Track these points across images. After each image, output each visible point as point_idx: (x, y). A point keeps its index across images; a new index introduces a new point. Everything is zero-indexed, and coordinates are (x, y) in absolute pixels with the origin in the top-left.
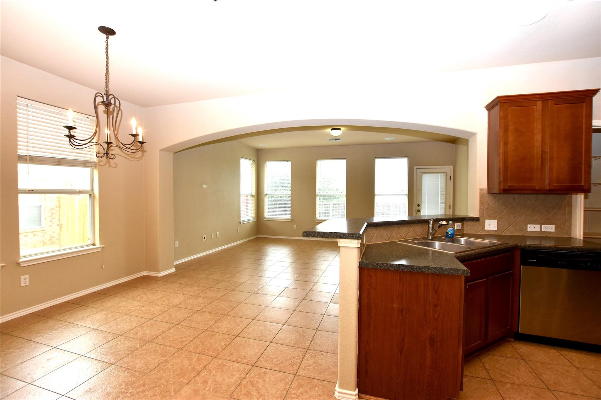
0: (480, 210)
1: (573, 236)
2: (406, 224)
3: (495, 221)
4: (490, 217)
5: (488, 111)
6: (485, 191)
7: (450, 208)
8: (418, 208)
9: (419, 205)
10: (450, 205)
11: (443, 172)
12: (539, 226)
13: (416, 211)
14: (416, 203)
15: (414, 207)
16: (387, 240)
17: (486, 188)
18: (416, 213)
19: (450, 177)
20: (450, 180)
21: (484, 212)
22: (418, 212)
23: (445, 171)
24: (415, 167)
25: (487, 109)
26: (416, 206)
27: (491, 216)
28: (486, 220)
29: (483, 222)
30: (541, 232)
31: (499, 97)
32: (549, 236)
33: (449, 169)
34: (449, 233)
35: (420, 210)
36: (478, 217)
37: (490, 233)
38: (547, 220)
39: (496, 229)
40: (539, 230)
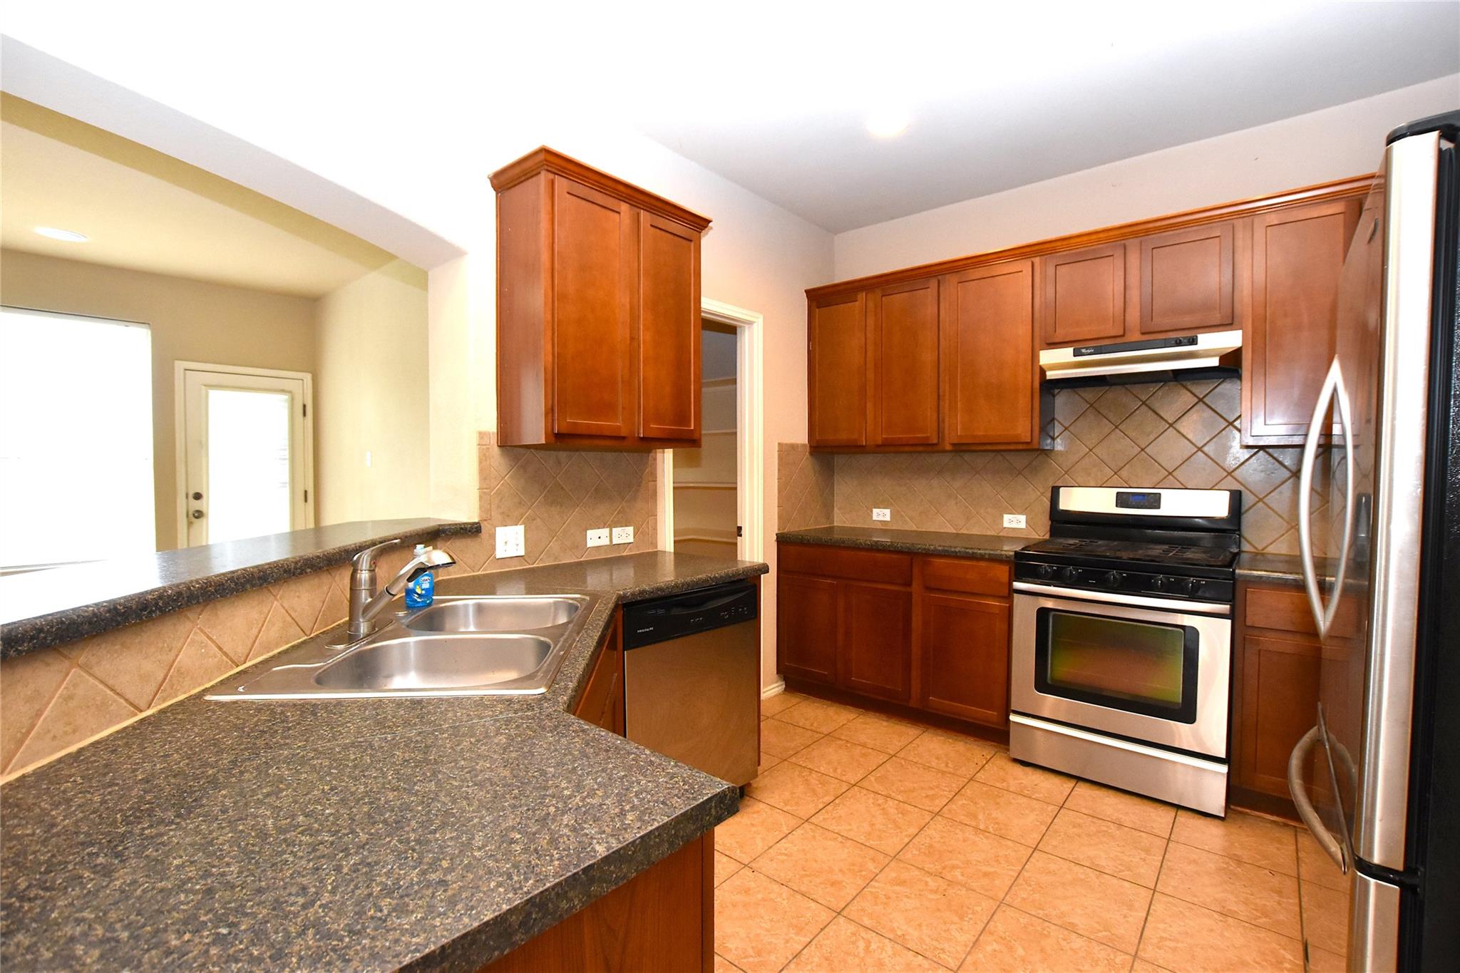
0: (481, 498)
1: (660, 548)
2: (253, 586)
3: (520, 529)
4: (508, 520)
5: (497, 194)
6: (494, 441)
7: (306, 501)
8: (196, 505)
9: (198, 496)
10: (306, 492)
11: (283, 391)
12: (605, 531)
13: (188, 516)
14: (187, 487)
15: (179, 501)
16: (142, 705)
17: (495, 430)
18: (190, 524)
19: (304, 406)
20: (304, 414)
21: (490, 504)
22: (197, 518)
23: (287, 388)
24: (180, 365)
25: (494, 187)
26: (187, 497)
27: (508, 516)
28: (497, 529)
29: (490, 536)
30: (612, 546)
31: (545, 151)
32: (624, 554)
33: (301, 383)
34: (419, 591)
35: (204, 510)
36: (476, 520)
37: (509, 567)
38: (620, 515)
39: (522, 552)
40: (607, 542)
